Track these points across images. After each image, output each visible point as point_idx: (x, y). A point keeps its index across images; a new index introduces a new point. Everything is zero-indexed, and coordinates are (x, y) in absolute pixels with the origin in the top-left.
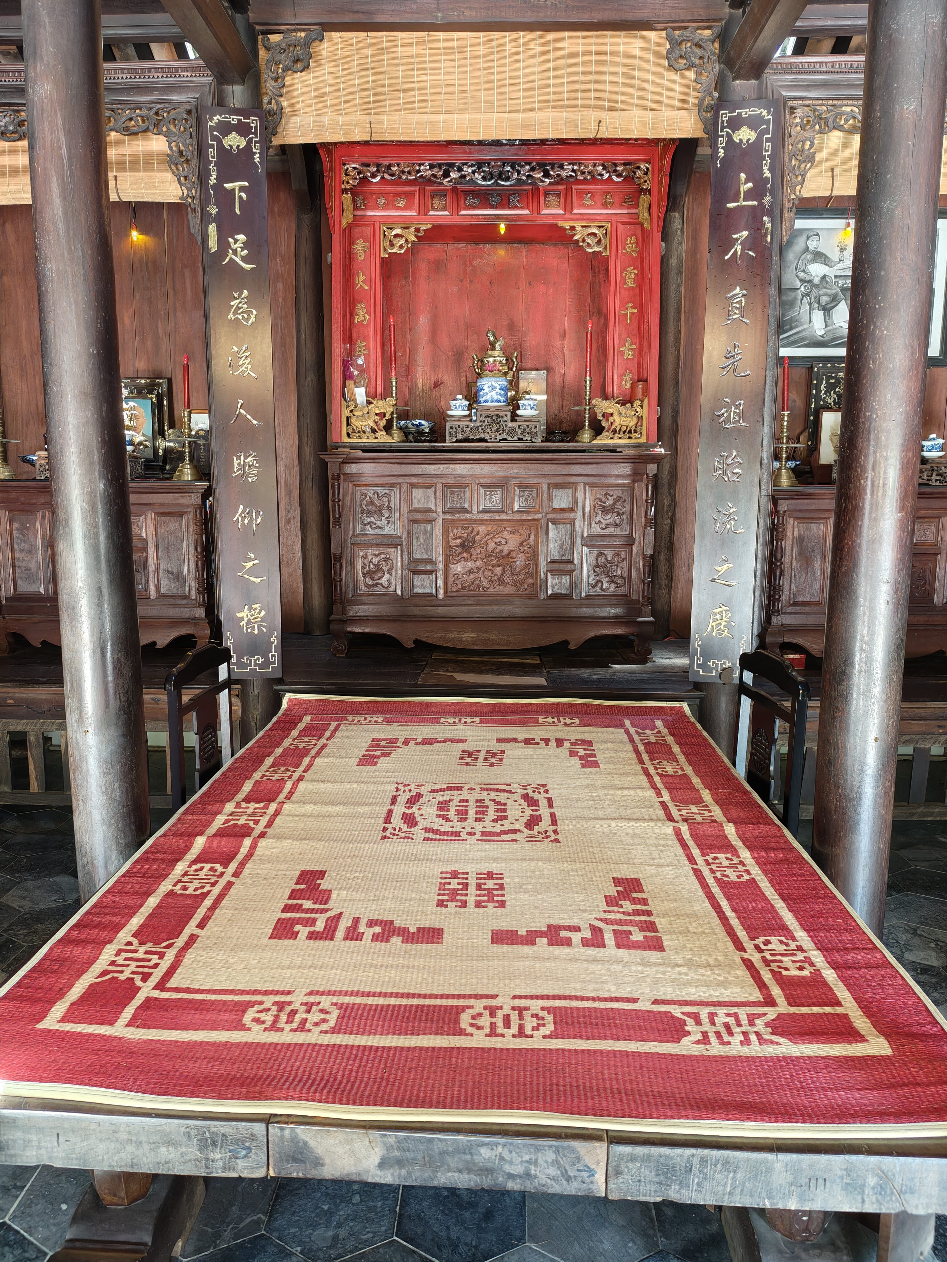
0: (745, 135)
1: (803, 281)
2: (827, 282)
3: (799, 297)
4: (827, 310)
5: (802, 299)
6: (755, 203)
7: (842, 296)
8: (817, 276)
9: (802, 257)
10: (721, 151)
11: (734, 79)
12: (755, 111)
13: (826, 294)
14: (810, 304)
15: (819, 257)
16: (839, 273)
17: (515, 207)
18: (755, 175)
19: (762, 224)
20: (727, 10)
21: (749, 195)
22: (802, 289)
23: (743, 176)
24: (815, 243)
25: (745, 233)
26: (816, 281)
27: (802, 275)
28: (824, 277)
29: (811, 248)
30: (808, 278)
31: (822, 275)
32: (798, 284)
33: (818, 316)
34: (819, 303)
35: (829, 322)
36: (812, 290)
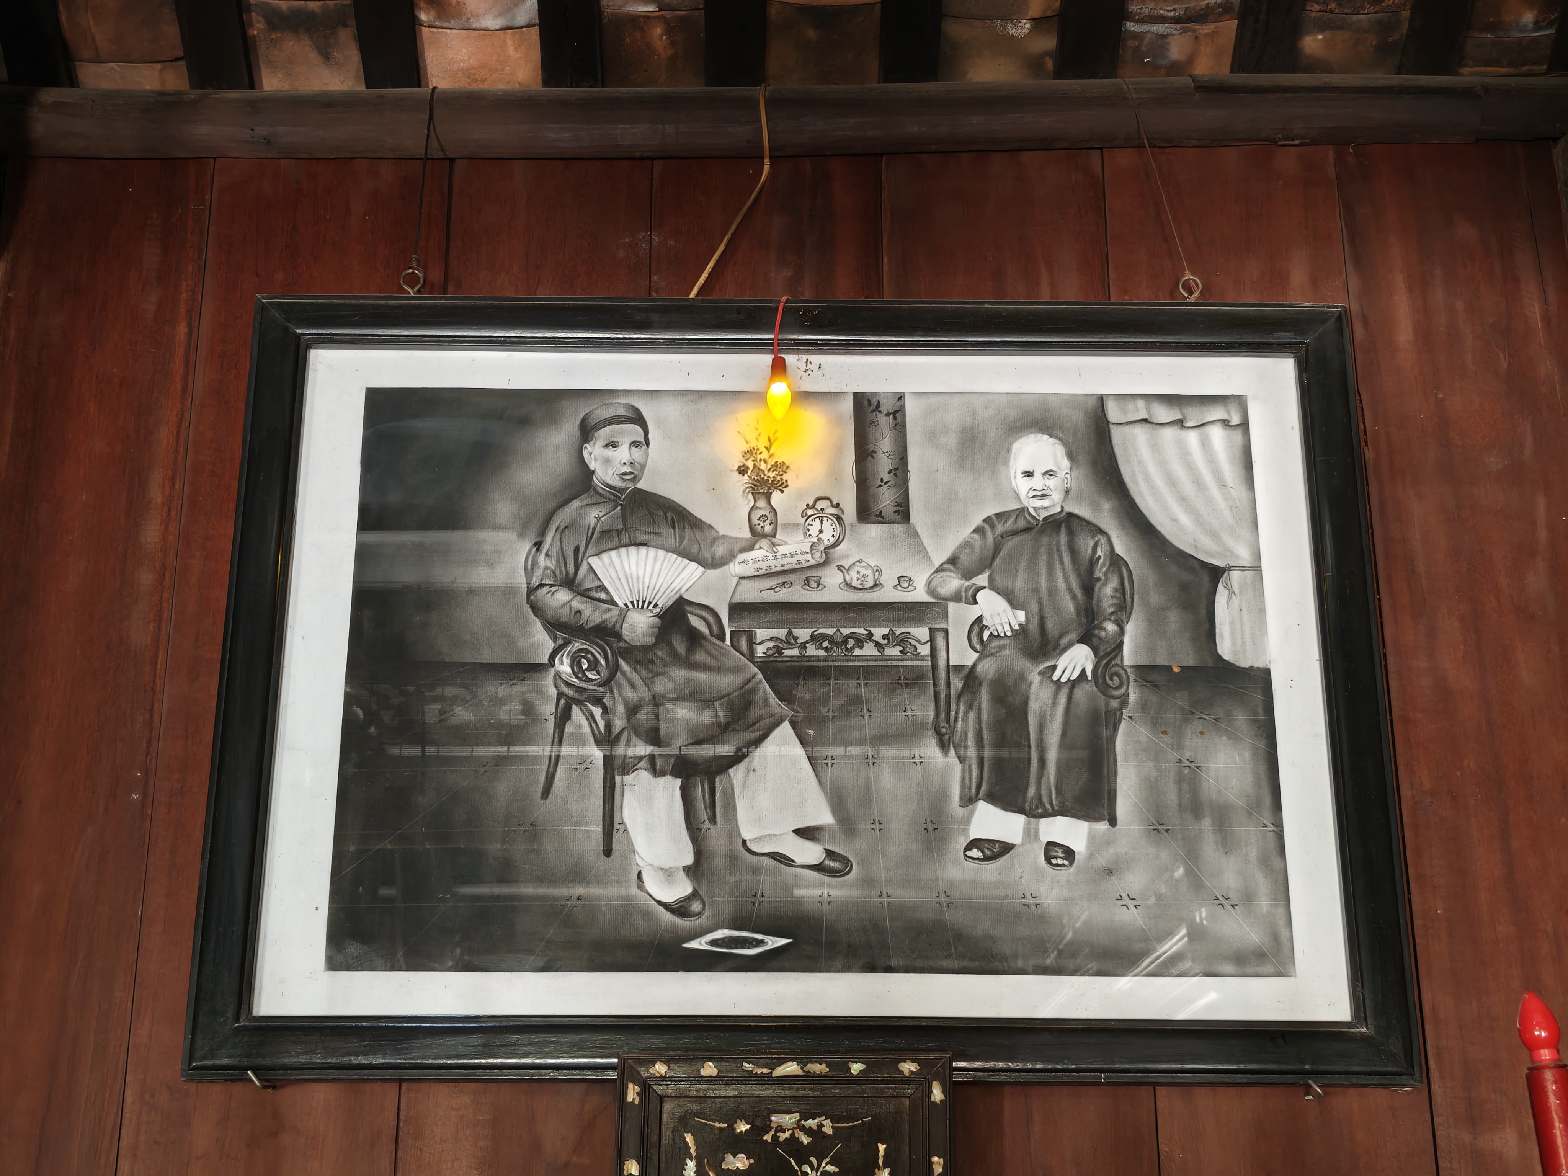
1: (564, 629)
4: (698, 771)
14: (607, 743)
26: (638, 629)
27: (559, 600)
28: (677, 611)
29: (606, 476)
32: (541, 642)
33: (652, 805)
36: (615, 669)
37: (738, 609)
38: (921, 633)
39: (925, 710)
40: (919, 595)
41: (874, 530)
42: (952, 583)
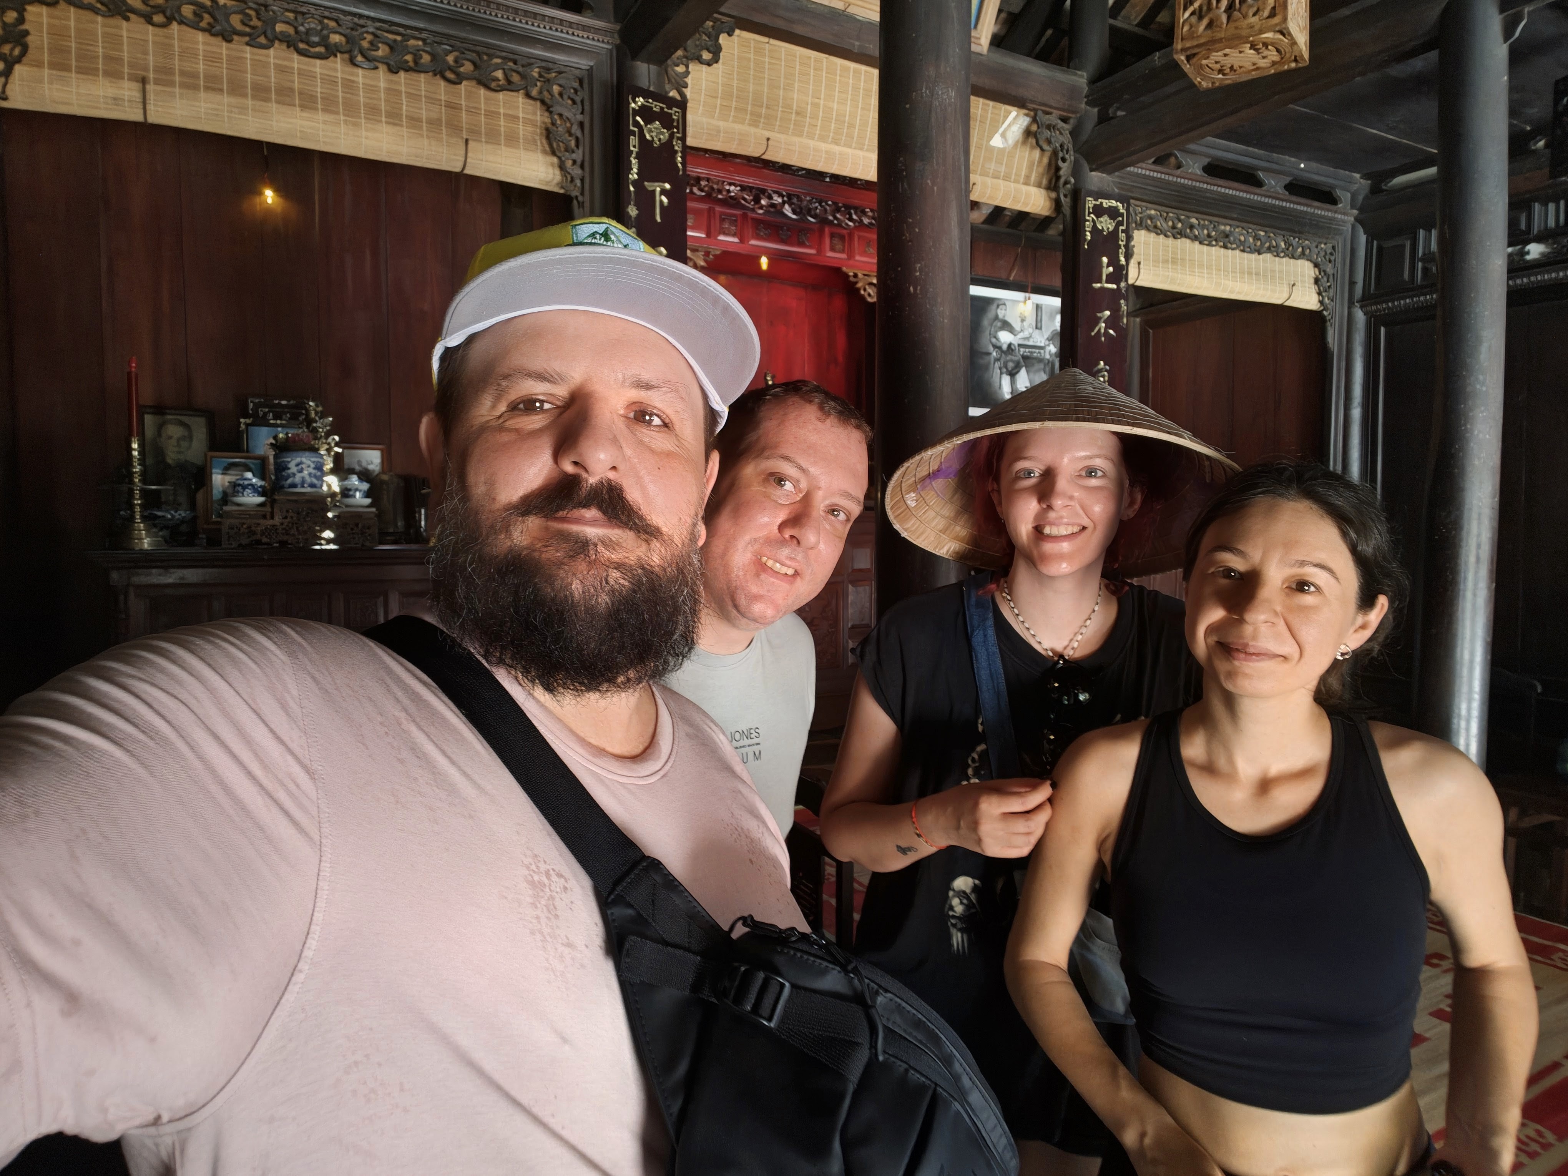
0: (1106, 224)
1: (995, 347)
2: (1012, 350)
3: (992, 362)
4: (1013, 374)
5: (994, 363)
6: (1114, 286)
7: (1023, 364)
8: (1005, 343)
9: (994, 324)
10: (1088, 234)
11: (1092, 170)
12: (1114, 203)
13: (1012, 361)
14: (1000, 369)
15: (1006, 326)
16: (1021, 342)
17: (801, 244)
18: (1114, 261)
19: (1120, 305)
20: (1083, 106)
21: (1110, 279)
22: (994, 354)
23: (1105, 260)
24: (1003, 312)
25: (1108, 313)
26: (1005, 347)
27: (994, 340)
28: (1010, 345)
29: (1001, 316)
30: (998, 344)
31: (1008, 342)
32: (991, 348)
33: (1006, 381)
34: (1006, 367)
35: (1014, 387)
36: (1001, 355)
37: (1019, 345)
38: (1042, 351)
39: (1042, 366)
40: (1042, 345)
41: (1037, 331)
42: (1047, 342)
